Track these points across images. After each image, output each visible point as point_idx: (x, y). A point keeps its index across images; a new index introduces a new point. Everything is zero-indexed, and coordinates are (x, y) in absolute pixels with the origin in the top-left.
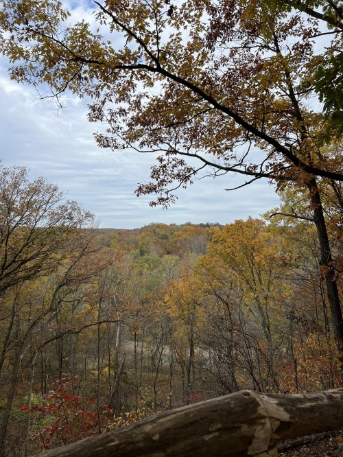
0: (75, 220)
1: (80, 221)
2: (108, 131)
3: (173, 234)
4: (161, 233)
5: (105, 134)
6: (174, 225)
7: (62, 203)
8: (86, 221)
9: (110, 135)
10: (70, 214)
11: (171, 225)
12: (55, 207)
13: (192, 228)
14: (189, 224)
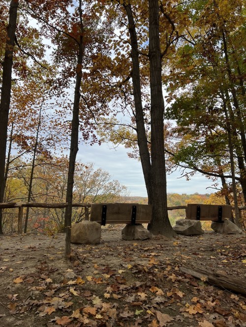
0: (116, 190)
1: (119, 191)
2: (133, 152)
3: (184, 201)
4: (175, 201)
5: (132, 153)
6: (185, 195)
7: (110, 181)
8: (122, 191)
9: (134, 153)
10: (114, 187)
11: (183, 195)
12: (107, 183)
13: (199, 197)
14: (197, 194)
